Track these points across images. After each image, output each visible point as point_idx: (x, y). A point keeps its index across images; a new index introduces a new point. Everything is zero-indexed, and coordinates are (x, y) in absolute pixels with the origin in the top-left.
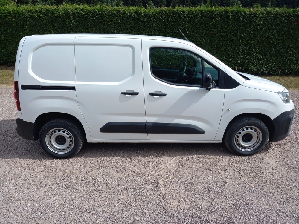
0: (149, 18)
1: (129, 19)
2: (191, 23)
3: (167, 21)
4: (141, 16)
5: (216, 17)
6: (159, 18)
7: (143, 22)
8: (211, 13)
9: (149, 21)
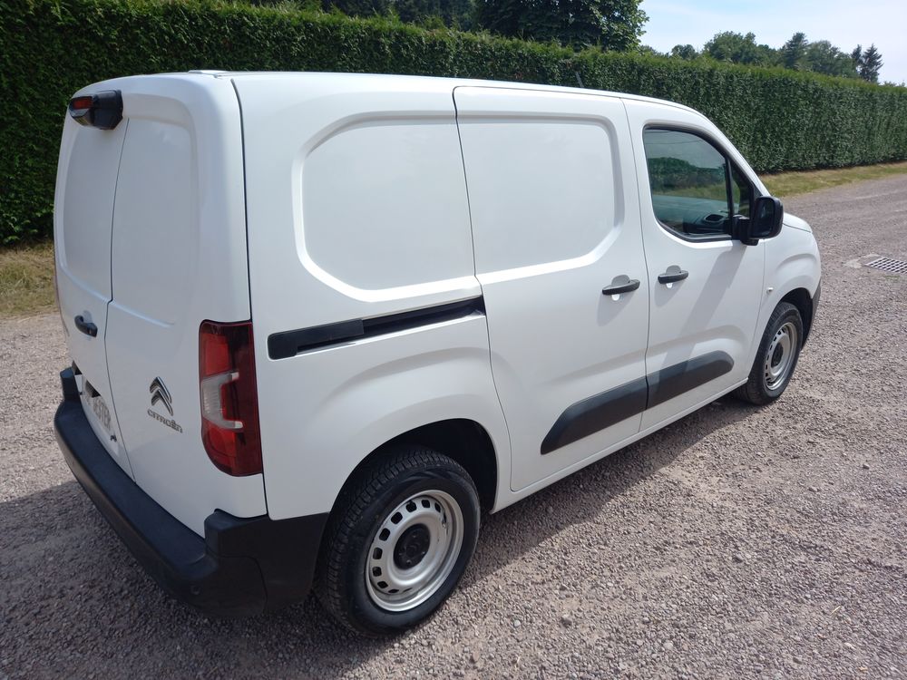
0: (125, 29)
1: (36, 26)
2: (278, 59)
3: (199, 44)
4: (92, 17)
5: (349, 45)
6: (169, 34)
7: (101, 42)
8: (335, 33)
9: (127, 40)
